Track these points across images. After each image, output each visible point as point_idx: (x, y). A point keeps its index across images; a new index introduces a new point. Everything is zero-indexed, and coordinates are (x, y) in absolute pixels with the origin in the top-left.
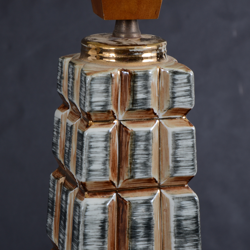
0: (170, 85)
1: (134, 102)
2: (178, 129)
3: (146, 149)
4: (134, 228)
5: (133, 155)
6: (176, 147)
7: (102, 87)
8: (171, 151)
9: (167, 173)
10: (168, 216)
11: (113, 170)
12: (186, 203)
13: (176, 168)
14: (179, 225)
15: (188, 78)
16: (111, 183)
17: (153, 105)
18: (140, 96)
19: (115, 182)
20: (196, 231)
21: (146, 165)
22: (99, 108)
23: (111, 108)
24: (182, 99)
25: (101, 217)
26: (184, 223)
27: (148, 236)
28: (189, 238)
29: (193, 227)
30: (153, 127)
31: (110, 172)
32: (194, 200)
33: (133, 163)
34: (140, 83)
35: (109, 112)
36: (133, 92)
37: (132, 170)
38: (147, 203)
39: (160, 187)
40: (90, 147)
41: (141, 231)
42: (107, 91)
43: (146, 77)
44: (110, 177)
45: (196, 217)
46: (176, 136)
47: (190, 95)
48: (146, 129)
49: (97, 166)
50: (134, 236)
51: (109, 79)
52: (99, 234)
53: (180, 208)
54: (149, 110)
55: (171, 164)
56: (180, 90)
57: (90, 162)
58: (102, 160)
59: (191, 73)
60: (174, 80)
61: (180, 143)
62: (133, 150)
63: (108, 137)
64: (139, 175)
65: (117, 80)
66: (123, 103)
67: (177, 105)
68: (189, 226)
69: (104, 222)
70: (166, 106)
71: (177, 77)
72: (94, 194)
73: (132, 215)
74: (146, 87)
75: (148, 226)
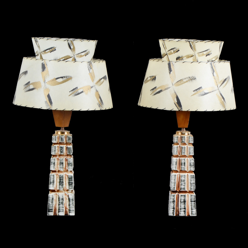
0: (189, 139)
1: (182, 141)
2: (190, 147)
3: (184, 150)
4: (182, 163)
5: (182, 151)
6: (190, 150)
7: (176, 138)
8: (189, 151)
9: (188, 154)
10: (188, 162)
11: (178, 153)
12: (191, 160)
13: (190, 154)
14: (190, 164)
15: (192, 138)
16: (178, 155)
17: (186, 142)
18: (183, 140)
19: (179, 155)
20: (193, 165)
21: (184, 153)
22: (176, 142)
23: (178, 142)
24: (191, 141)
25: (176, 161)
26: (191, 163)
27: (184, 165)
28: (192, 166)
29: (193, 164)
30: (186, 146)
31: (177, 153)
32: (193, 159)
33: (182, 152)
34: (183, 138)
35: (178, 143)
36: (182, 140)
37: (182, 153)
38: (184, 159)
39: (187, 157)
40: (174, 149)
41: (183, 164)
42: (177, 139)
43: (184, 137)
44: (178, 154)
45: (193, 163)
46: (190, 148)
47: (192, 141)
48: (185, 146)
49: (175, 152)
50: (182, 165)
51: (178, 137)
52: (175, 164)
53: (190, 161)
54: (185, 143)
55: (189, 153)
56: (191, 140)
57: (174, 151)
58: (176, 151)
59: (193, 137)
60: (189, 138)
61: (190, 149)
62: (182, 150)
63: (177, 147)
64: (183, 154)
65: (179, 138)
66: (180, 141)
67: (190, 143)
68: (192, 164)
69: (176, 162)
70: (188, 142)
71: (190, 137)
72: (175, 157)
73: (181, 161)
74: (184, 139)
75: (184, 163)
